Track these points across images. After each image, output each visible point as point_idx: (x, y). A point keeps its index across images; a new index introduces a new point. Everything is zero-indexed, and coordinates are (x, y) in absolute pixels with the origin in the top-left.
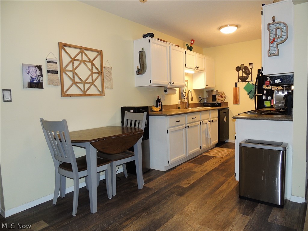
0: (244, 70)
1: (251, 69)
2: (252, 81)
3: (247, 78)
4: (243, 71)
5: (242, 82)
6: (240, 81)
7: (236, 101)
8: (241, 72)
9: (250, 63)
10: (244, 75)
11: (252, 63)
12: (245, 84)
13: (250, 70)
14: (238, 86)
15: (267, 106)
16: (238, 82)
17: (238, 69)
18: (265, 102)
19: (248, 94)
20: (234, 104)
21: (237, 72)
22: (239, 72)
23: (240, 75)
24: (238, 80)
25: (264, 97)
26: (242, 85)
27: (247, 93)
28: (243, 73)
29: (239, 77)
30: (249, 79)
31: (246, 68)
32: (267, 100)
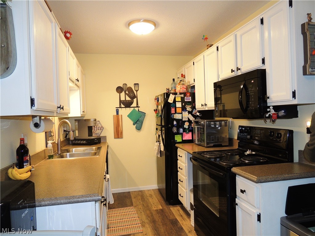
0: (127, 92)
1: (137, 91)
2: (138, 107)
3: (132, 103)
4: (125, 94)
5: (125, 107)
6: (122, 106)
7: (118, 134)
8: (123, 94)
9: (136, 84)
10: (128, 99)
11: (137, 84)
12: (129, 110)
13: (135, 92)
14: (120, 113)
15: (178, 141)
16: (120, 107)
17: (119, 90)
18: (175, 136)
19: (134, 124)
20: (115, 138)
21: (119, 94)
22: (121, 94)
23: (123, 98)
24: (120, 105)
25: (175, 130)
26: (125, 112)
27: (132, 123)
28: (126, 95)
29: (121, 101)
30: (134, 104)
31: (130, 89)
32: (178, 133)
